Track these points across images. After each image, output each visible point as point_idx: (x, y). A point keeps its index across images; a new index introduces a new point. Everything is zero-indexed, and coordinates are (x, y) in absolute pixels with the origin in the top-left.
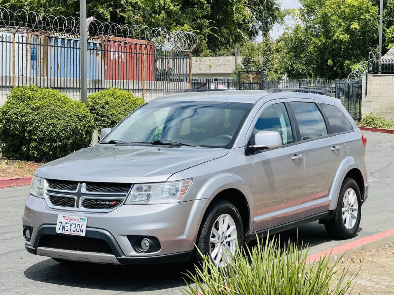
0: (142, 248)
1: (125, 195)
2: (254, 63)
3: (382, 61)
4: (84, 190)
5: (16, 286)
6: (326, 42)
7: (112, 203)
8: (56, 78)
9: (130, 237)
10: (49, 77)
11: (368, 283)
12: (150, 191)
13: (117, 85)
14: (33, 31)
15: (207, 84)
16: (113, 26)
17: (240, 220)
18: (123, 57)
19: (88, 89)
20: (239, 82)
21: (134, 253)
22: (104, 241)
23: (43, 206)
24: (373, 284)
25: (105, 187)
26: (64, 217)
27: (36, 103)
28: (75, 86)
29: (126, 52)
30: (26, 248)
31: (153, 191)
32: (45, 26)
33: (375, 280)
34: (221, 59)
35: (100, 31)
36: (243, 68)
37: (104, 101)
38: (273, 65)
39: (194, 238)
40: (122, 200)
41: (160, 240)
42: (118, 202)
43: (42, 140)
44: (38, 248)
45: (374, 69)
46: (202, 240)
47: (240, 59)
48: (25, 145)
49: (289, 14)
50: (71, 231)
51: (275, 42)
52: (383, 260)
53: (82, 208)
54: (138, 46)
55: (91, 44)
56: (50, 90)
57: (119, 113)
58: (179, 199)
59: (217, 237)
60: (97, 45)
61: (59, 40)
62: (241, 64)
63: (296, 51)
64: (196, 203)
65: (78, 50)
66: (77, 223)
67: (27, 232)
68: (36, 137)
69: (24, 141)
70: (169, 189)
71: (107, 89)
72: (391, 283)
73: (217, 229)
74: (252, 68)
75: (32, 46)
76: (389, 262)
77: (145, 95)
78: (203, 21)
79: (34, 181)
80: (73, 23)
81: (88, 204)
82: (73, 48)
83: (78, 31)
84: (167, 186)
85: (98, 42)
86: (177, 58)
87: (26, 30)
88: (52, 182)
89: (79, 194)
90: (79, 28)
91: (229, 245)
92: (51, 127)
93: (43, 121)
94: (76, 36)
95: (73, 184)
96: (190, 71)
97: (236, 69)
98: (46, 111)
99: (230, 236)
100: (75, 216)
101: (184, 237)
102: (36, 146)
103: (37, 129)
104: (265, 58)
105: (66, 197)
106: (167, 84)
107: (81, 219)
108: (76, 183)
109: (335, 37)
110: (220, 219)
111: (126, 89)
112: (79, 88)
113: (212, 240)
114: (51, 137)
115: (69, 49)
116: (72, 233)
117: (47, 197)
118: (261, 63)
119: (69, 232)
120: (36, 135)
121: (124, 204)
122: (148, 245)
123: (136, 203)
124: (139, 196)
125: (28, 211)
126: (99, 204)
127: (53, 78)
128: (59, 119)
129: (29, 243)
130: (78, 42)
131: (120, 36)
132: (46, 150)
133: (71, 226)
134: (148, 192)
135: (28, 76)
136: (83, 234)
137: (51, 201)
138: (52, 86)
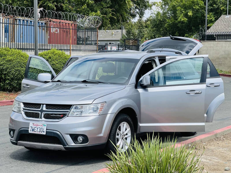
0: (78, 141)
1: (68, 111)
2: (133, 34)
3: (207, 33)
4: (44, 109)
5: (6, 163)
6: (174, 21)
7: (61, 116)
8: (20, 43)
9: (71, 135)
10: (16, 43)
11: (205, 160)
12: (82, 109)
13: (55, 47)
14: (7, 16)
15: (106, 46)
16: (53, 13)
17: (133, 125)
18: (58, 31)
19: (38, 49)
20: (124, 45)
21: (73, 144)
22: (57, 137)
23: (21, 118)
24: (208, 161)
25: (56, 107)
26: (33, 124)
27: (9, 58)
28: (31, 48)
29: (60, 28)
30: (11, 141)
31: (84, 109)
32: (14, 13)
33: (209, 159)
34: (114, 31)
35: (45, 15)
36: (126, 36)
37: (48, 57)
38: (144, 35)
39: (107, 136)
40: (66, 114)
41: (89, 137)
42: (64, 115)
43: (12, 79)
44: (18, 142)
45: (202, 38)
46: (112, 137)
47: (124, 31)
48: (2, 82)
49: (154, 5)
51: (145, 21)
52: (212, 147)
53: (43, 119)
54: (67, 25)
55: (40, 23)
56: (17, 50)
57: (57, 64)
58: (99, 113)
59: (120, 135)
60: (44, 24)
61: (22, 21)
62: (125, 34)
63: (157, 27)
64: (108, 116)
65: (33, 27)
66: (41, 127)
67: (12, 132)
68: (9, 78)
69: (2, 80)
70: (93, 108)
71: (49, 49)
72: (218, 160)
73: (120, 131)
74: (131, 37)
75: (6, 25)
76: (216, 149)
77: (72, 53)
78: (107, 9)
79: (15, 104)
80: (30, 11)
81: (47, 116)
82: (30, 26)
83: (33, 16)
84: (92, 106)
85: (44, 22)
86: (89, 31)
87: (2, 15)
88: (26, 104)
89: (42, 111)
90: (33, 14)
91: (126, 139)
92: (18, 72)
93: (13, 68)
94: (31, 19)
95: (38, 105)
96: (97, 39)
97: (122, 37)
98: (15, 62)
99: (127, 134)
100: (40, 123)
101: (102, 135)
102: (9, 83)
103: (9, 73)
104: (139, 31)
105: (31, 112)
106: (84, 47)
107: (43, 125)
108: (40, 104)
109: (179, 20)
110: (121, 125)
111: (60, 50)
112: (33, 49)
113: (117, 137)
114: (18, 78)
115: (27, 26)
116: (38, 133)
117: (23, 113)
118: (137, 34)
119: (36, 132)
120: (9, 76)
121: (67, 116)
122: (81, 139)
123: (74, 116)
124: (76, 112)
125: (12, 120)
126: (53, 116)
127: (18, 43)
128: (22, 67)
129: (13, 139)
130: (33, 22)
131: (57, 19)
132: (15, 85)
133: (37, 129)
134: (81, 110)
135: (4, 42)
136: (45, 133)
137: (25, 115)
138: (18, 48)
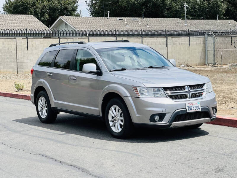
4: (190, 90)
26: (189, 103)
44: (173, 123)
50: (194, 110)
66: (196, 105)
67: (157, 117)
81: (194, 96)
100: (194, 102)
108: (184, 86)
136: (200, 110)
